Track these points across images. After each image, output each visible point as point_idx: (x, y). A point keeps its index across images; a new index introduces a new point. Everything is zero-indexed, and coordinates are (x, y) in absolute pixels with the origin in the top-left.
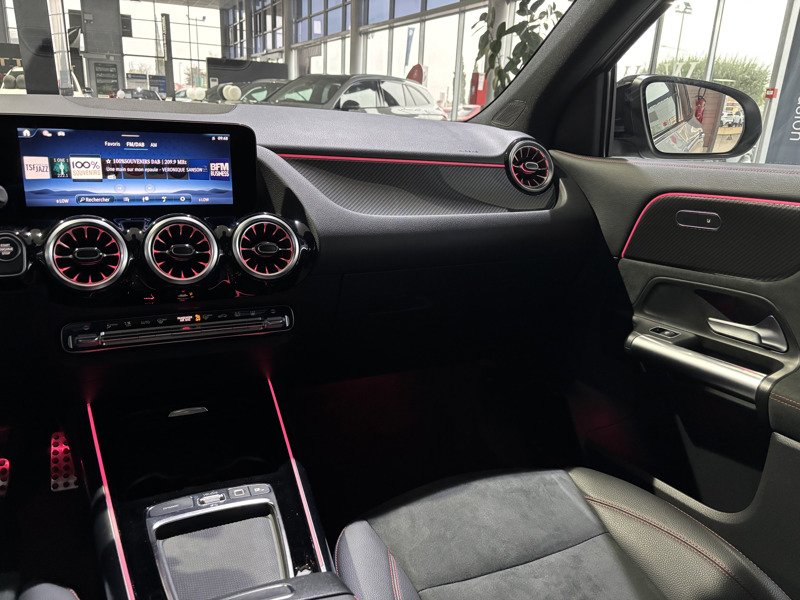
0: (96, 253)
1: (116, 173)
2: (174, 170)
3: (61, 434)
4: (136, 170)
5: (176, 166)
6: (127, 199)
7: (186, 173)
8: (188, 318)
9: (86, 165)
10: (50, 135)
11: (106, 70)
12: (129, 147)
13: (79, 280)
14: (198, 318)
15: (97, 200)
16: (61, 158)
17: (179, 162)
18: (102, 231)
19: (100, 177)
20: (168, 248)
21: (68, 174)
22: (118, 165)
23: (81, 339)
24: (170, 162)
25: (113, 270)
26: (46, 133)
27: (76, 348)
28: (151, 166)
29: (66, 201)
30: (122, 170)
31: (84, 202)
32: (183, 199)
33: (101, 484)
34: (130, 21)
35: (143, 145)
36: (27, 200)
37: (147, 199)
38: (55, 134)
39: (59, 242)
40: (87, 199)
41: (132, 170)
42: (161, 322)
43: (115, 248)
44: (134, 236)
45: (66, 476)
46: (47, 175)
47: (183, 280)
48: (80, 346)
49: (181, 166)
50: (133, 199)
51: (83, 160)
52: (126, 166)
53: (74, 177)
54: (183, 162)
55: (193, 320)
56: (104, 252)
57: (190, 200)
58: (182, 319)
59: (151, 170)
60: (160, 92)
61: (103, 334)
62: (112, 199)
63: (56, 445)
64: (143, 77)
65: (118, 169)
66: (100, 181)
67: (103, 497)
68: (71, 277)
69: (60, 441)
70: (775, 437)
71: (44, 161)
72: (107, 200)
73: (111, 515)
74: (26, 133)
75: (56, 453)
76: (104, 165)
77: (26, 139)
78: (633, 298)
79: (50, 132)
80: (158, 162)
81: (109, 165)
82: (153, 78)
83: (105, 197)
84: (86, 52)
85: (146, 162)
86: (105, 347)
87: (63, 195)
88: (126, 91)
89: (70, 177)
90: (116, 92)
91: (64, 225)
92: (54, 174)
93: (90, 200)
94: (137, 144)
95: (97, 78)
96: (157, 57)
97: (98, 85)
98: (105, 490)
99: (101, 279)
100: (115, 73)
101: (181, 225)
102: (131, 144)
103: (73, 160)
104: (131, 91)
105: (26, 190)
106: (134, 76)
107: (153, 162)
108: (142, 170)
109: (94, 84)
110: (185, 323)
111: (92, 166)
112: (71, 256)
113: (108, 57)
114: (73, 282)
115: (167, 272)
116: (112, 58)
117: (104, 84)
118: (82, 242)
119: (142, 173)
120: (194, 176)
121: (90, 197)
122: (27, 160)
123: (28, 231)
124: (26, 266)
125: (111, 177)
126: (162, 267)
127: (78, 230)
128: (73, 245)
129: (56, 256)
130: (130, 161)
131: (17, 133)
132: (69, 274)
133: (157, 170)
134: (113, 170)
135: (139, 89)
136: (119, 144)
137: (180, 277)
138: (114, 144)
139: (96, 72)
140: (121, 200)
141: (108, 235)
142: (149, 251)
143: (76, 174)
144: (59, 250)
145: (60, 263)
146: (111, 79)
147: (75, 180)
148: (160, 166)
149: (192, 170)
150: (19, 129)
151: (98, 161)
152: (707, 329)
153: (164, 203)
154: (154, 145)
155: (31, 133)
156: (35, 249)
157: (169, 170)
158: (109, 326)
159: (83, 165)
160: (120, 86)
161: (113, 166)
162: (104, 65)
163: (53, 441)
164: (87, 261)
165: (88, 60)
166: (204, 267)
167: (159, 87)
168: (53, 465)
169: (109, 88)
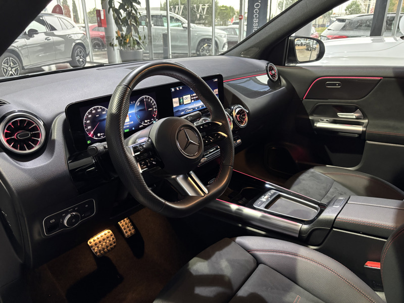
1: (194, 99)
16: (181, 97)
19: (190, 102)
22: (194, 96)
26: (178, 88)
29: (183, 113)
37: (201, 107)
40: (188, 111)
46: (179, 104)
51: (186, 96)
70: (367, 143)
71: (178, 99)
72: (192, 110)
76: (191, 97)
77: (173, 92)
78: (308, 111)
87: (182, 110)
89: (184, 104)
103: (184, 97)
105: (174, 111)
111: (188, 98)
122: (174, 100)
131: (171, 90)
143: (185, 102)
152: (337, 116)
155: (174, 89)
159: (186, 98)
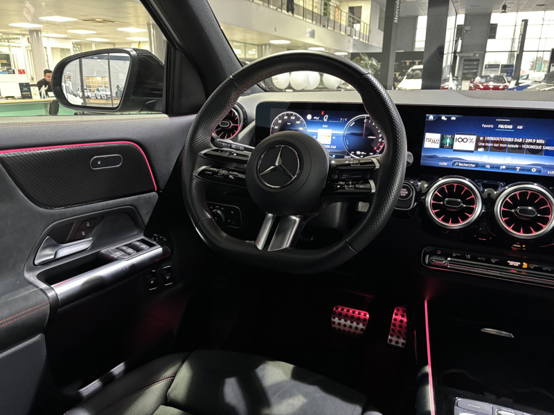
0: (459, 203)
1: (485, 147)
2: (532, 147)
3: (400, 309)
4: (501, 145)
5: (535, 144)
6: (488, 166)
7: (542, 150)
8: (517, 264)
9: (465, 140)
10: (446, 119)
11: (471, 63)
12: (500, 128)
13: (443, 220)
14: (525, 265)
15: (467, 165)
16: (449, 135)
17: (538, 141)
18: (466, 188)
20: (515, 207)
21: (451, 146)
22: (488, 142)
23: (434, 258)
24: (530, 141)
25: (468, 217)
26: (444, 118)
27: (429, 264)
28: (513, 143)
29: (446, 164)
30: (490, 145)
31: (458, 165)
32: (534, 170)
33: (426, 364)
34: (496, 28)
35: (511, 127)
36: (421, 161)
37: (504, 167)
38: (449, 119)
39: (436, 192)
40: (460, 164)
41: (497, 145)
42: (493, 261)
43: (473, 202)
44: (489, 194)
45: (398, 337)
46: (437, 146)
47: (521, 235)
48: (432, 263)
49: (539, 144)
50: (492, 166)
51: (463, 136)
52: (493, 142)
53: (455, 148)
54: (542, 141)
55: (520, 267)
56: (464, 204)
57: (540, 171)
58: (511, 263)
59: (513, 146)
60: (507, 76)
61: (449, 259)
62: (477, 165)
63: (396, 314)
64: (496, 66)
65: (487, 144)
66: (472, 152)
67: (427, 375)
68: (439, 217)
69: (399, 313)
71: (437, 136)
72: (473, 166)
73: (430, 390)
74: (431, 117)
75: (395, 320)
76: (478, 140)
77: (431, 121)
79: (446, 117)
80: (520, 140)
81: (481, 141)
82: (504, 66)
83: (473, 163)
84: (461, 52)
85: (510, 140)
86: (449, 269)
87: (445, 159)
88: (482, 77)
89: (452, 148)
90: (474, 78)
91: (441, 181)
92: (442, 146)
93: (461, 165)
94: (506, 126)
95: (464, 69)
96: (511, 51)
97: (464, 74)
98: (428, 369)
99: (458, 222)
100: (477, 65)
101: (530, 192)
102: (502, 126)
103: (457, 136)
104: (486, 77)
105: (422, 154)
106: (491, 66)
107: (516, 140)
108: (505, 145)
109: (461, 73)
110: (513, 266)
111: (469, 141)
112: (441, 203)
113: (475, 54)
114: (439, 220)
115: (509, 226)
116: (477, 55)
117: (468, 73)
118: (451, 195)
119: (505, 148)
121: (461, 163)
122: (428, 135)
123: (419, 182)
124: (413, 204)
125: (481, 150)
126: (506, 222)
127: (450, 186)
128: (445, 195)
129: (432, 201)
130: (498, 139)
131: (425, 117)
132: (438, 215)
133: (517, 146)
134: (483, 144)
135: (492, 75)
136: (492, 126)
137: (519, 232)
138: (489, 126)
139: (464, 65)
140: (484, 166)
141: (470, 192)
142: (498, 208)
143: (457, 146)
144: (435, 198)
145: (434, 206)
146: (474, 69)
147: (455, 150)
148: (521, 144)
149: (548, 148)
150: (427, 115)
151: (474, 138)
153: (518, 171)
154: (521, 127)
155: (434, 117)
156: (421, 194)
157: (527, 146)
158: (454, 255)
159: (463, 140)
160: (479, 74)
161: (484, 141)
162: (470, 60)
163: (395, 311)
164: (451, 208)
165: (461, 58)
166: (542, 228)
167: (507, 73)
168: (392, 327)
169: (470, 76)
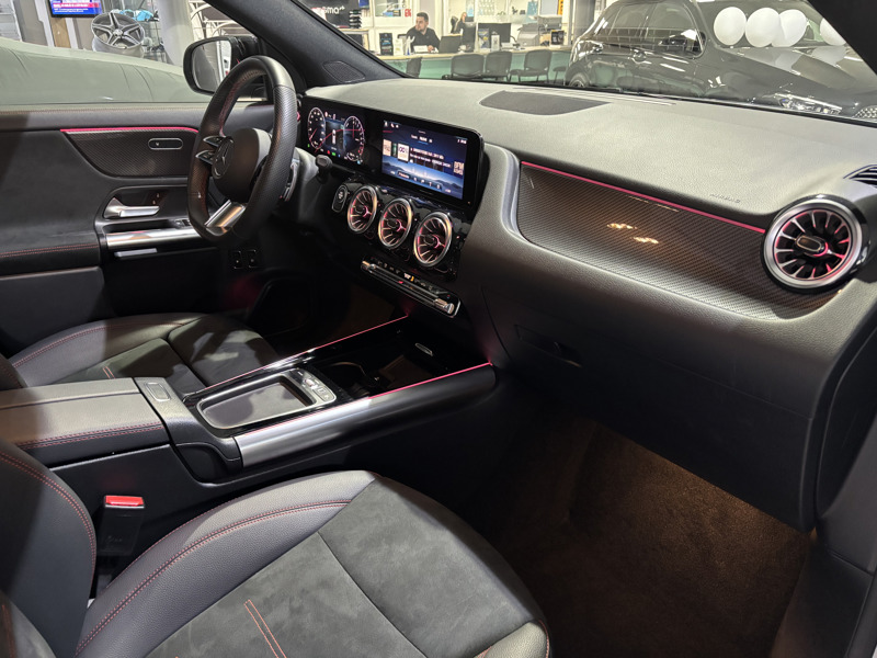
1: (414, 159)
2: (437, 162)
7: (442, 166)
15: (405, 176)
16: (396, 143)
19: (407, 159)
21: (397, 155)
24: (436, 156)
28: (427, 157)
29: (394, 173)
30: (416, 157)
31: (400, 176)
32: (438, 187)
36: (382, 168)
37: (423, 181)
38: (395, 127)
39: (357, 197)
41: (420, 158)
46: (389, 154)
49: (441, 160)
50: (418, 180)
51: (403, 146)
52: (418, 154)
54: (441, 157)
57: (442, 188)
59: (427, 160)
66: (407, 162)
71: (390, 143)
72: (408, 177)
76: (410, 152)
77: (386, 128)
79: (393, 125)
80: (430, 154)
83: (407, 174)
85: (426, 153)
87: (393, 168)
89: (397, 157)
91: (362, 188)
92: (392, 154)
102: (422, 139)
103: (400, 145)
105: (382, 162)
108: (423, 158)
111: (405, 151)
119: (424, 161)
120: (440, 168)
121: (402, 173)
122: (385, 142)
125: (411, 161)
130: (420, 151)
131: (383, 124)
133: (430, 161)
134: (413, 156)
136: (417, 138)
140: (413, 179)
143: (399, 155)
147: (398, 160)
148: (431, 158)
149: (445, 165)
150: (384, 121)
151: (407, 147)
153: (430, 187)
154: (431, 141)
155: (388, 124)
159: (402, 150)
161: (413, 153)
